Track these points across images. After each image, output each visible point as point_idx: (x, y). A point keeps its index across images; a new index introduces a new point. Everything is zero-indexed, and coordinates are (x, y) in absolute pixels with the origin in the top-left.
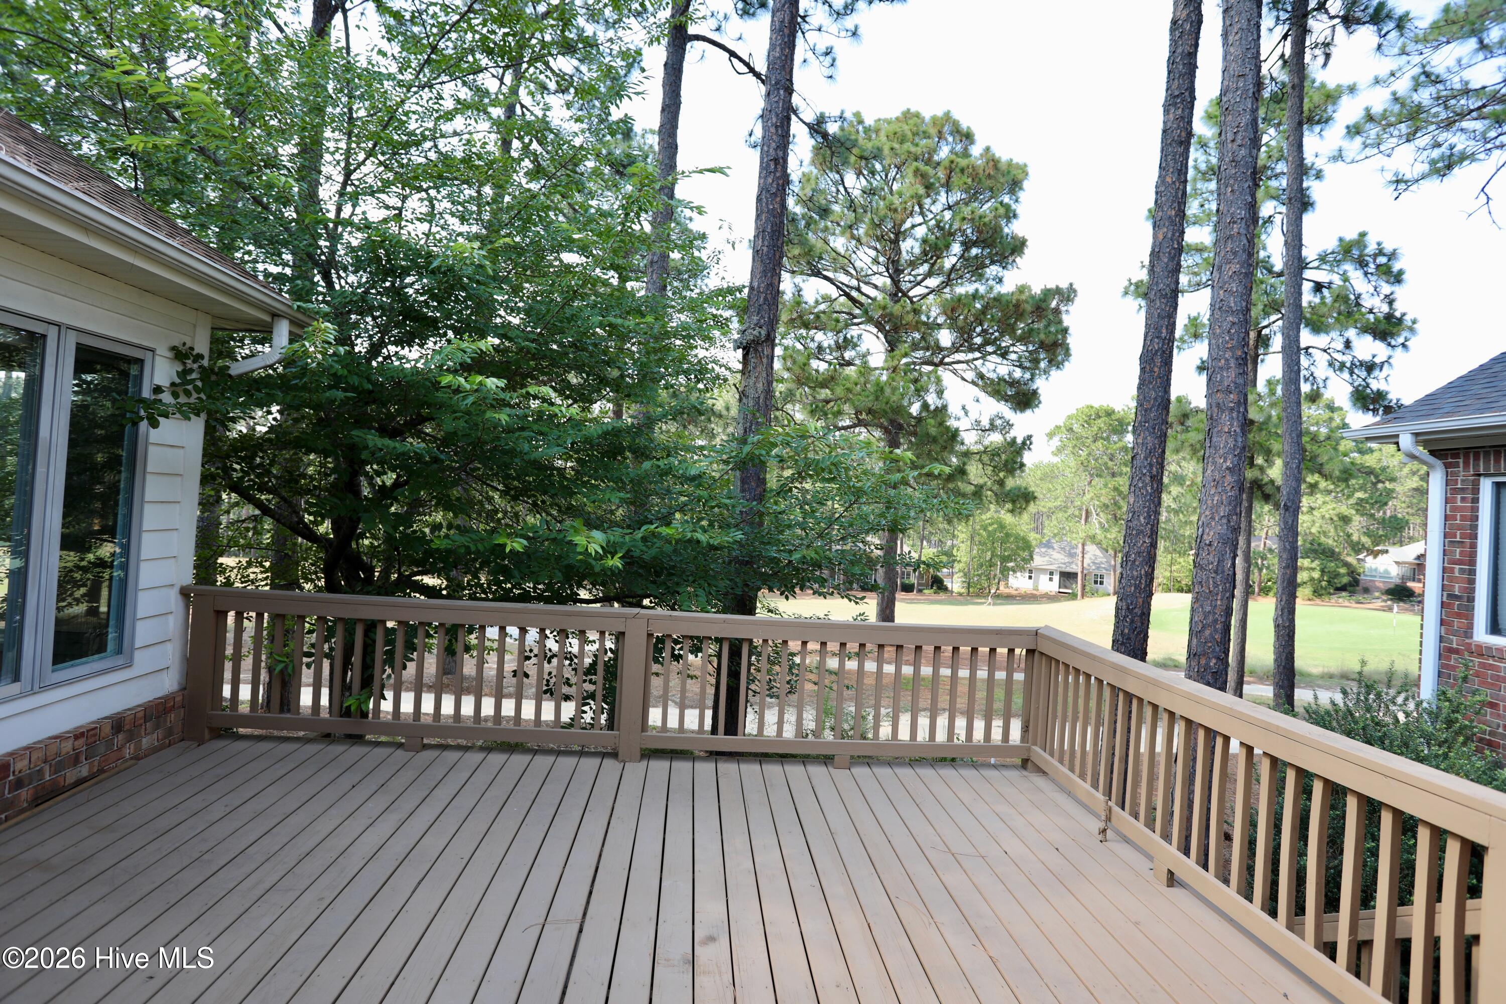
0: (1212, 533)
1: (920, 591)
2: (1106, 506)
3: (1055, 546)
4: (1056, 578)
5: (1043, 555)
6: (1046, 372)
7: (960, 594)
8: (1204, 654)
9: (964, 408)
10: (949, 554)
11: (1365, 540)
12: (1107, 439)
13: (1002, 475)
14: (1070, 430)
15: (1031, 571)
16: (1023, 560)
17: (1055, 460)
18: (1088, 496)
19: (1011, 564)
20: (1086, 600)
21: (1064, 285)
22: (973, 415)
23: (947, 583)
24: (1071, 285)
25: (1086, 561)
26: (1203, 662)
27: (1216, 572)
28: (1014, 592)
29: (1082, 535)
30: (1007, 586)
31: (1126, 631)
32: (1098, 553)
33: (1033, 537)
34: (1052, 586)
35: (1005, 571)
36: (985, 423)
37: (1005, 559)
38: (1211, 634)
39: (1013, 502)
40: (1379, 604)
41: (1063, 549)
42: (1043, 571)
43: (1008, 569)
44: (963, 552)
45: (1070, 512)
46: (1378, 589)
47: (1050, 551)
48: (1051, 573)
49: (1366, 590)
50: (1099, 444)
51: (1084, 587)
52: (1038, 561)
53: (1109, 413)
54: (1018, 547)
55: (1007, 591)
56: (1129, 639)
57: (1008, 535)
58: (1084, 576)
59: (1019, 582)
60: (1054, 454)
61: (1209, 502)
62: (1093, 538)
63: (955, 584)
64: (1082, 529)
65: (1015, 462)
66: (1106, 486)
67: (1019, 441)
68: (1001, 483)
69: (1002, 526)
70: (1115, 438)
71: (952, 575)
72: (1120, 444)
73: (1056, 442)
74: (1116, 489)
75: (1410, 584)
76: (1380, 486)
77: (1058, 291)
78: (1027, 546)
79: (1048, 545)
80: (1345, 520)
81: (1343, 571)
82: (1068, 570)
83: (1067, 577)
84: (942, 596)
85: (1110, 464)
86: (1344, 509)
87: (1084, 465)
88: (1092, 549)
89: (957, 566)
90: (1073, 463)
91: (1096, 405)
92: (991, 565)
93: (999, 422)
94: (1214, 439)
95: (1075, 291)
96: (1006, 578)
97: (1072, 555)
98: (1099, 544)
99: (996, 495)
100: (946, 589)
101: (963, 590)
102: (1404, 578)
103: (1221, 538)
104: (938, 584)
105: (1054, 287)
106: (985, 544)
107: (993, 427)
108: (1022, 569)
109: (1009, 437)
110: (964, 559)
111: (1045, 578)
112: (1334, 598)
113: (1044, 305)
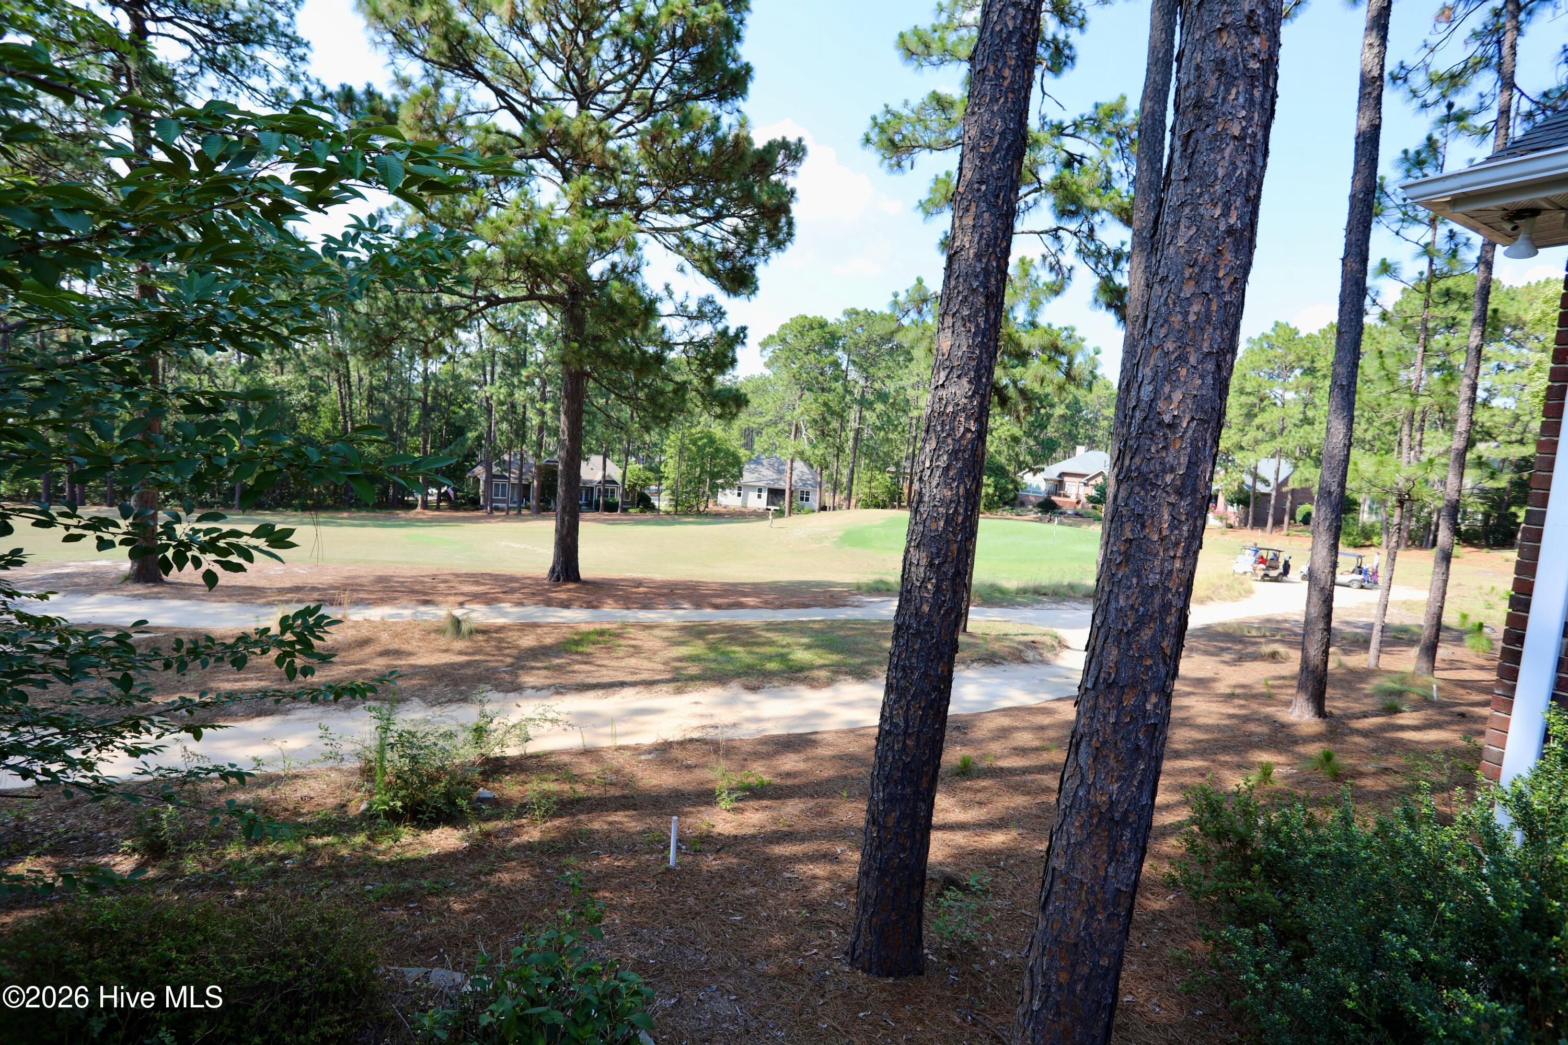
0: (1177, 396)
1: (625, 510)
2: (815, 421)
3: (765, 462)
4: (765, 495)
5: (752, 471)
6: (766, 253)
7: (668, 513)
8: (1135, 683)
9: (667, 287)
10: (656, 470)
11: (1028, 458)
12: (819, 352)
13: (709, 370)
14: (784, 340)
15: (740, 488)
16: (733, 476)
17: (768, 372)
18: (798, 411)
19: (720, 481)
20: (794, 517)
21: (792, 139)
22: (678, 297)
23: (655, 501)
24: (800, 140)
25: (794, 478)
26: (1129, 701)
27: (1180, 494)
28: (723, 510)
29: (791, 450)
30: (716, 504)
31: (926, 608)
32: (806, 470)
33: (743, 453)
34: (758, 502)
35: (714, 489)
36: (693, 308)
37: (714, 476)
38: (1153, 637)
39: (723, 405)
40: (1032, 516)
41: (772, 465)
42: (751, 488)
43: (717, 486)
44: (671, 468)
45: (780, 426)
46: (1031, 503)
47: (760, 468)
48: (760, 490)
49: (1022, 504)
50: (812, 356)
51: (791, 503)
52: (747, 477)
53: (823, 325)
54: (728, 464)
55: (716, 508)
56: (929, 624)
57: (718, 450)
58: (791, 493)
59: (728, 499)
60: (767, 365)
61: (1177, 319)
62: (801, 454)
63: (663, 503)
64: (790, 446)
65: (726, 357)
66: (816, 400)
67: (731, 332)
68: (709, 381)
69: (712, 441)
70: (826, 352)
71: (659, 492)
72: (831, 358)
73: (768, 353)
74: (825, 404)
75: (1054, 498)
76: (1043, 411)
77: (784, 145)
78: (736, 462)
79: (758, 461)
80: (1016, 440)
81: (1010, 487)
82: (776, 486)
83: (775, 494)
84: (649, 515)
85: (821, 378)
86: (1017, 431)
87: (796, 378)
88: (799, 465)
89: (665, 484)
90: (785, 375)
91: (810, 316)
92: (700, 481)
93: (707, 308)
94: (1201, 159)
95: (804, 150)
96: (715, 495)
97: (780, 472)
98: (806, 461)
99: (702, 396)
100: (652, 508)
101: (671, 509)
102: (1050, 493)
103: (1199, 408)
104: (644, 503)
105: (779, 139)
106: (693, 459)
107: (700, 316)
108: (731, 486)
109: (720, 327)
110: (672, 476)
111: (753, 495)
112: (1000, 511)
113: (768, 157)
